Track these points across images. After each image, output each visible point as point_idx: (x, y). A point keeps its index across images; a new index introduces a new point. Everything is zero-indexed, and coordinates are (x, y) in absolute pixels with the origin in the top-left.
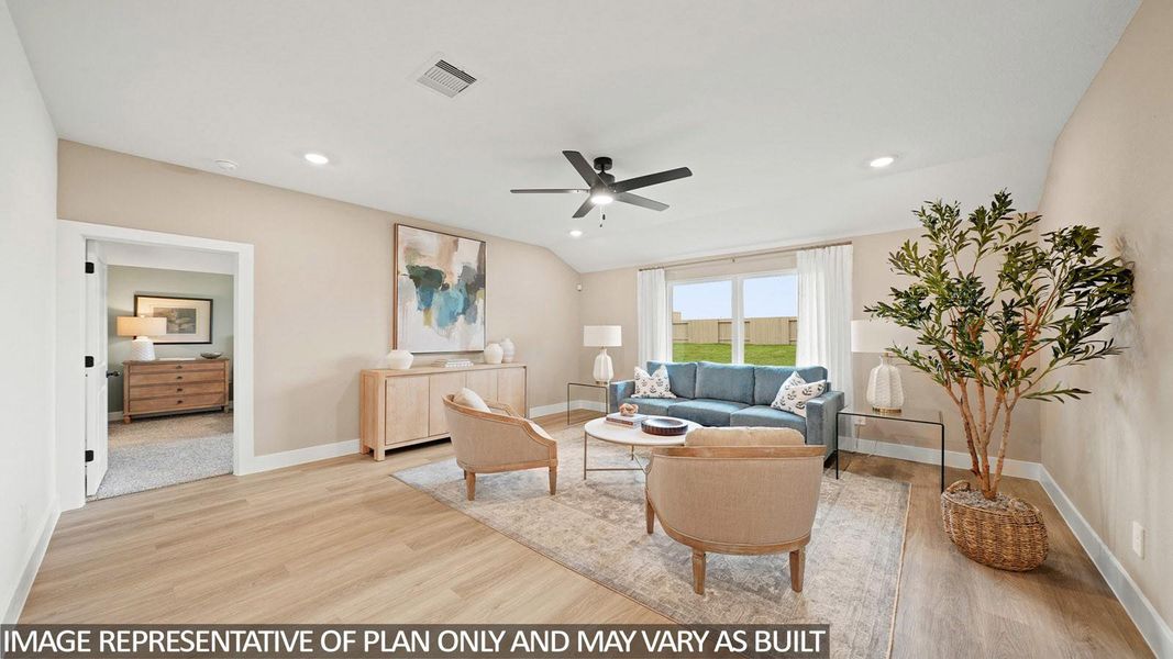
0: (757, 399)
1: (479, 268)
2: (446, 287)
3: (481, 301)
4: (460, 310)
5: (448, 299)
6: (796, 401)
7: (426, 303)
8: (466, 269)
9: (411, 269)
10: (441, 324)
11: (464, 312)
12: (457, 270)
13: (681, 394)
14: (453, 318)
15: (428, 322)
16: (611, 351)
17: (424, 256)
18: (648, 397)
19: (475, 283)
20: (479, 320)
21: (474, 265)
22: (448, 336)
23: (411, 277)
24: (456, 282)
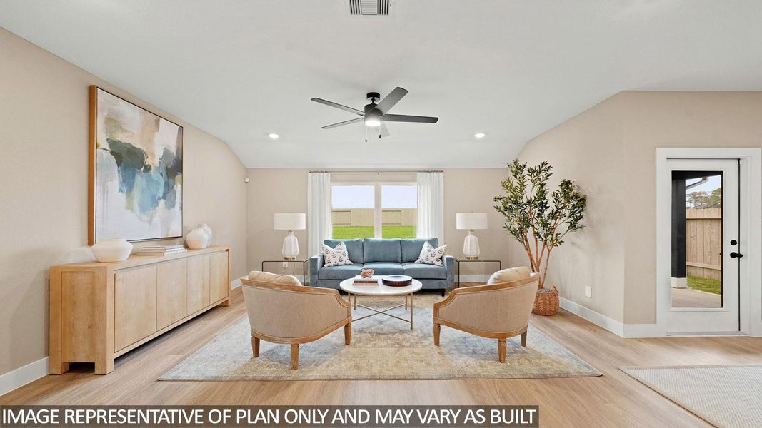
0: (404, 259)
1: (177, 152)
2: (148, 169)
3: (179, 186)
4: (161, 195)
5: (150, 180)
6: (436, 257)
7: (128, 184)
8: (166, 152)
9: (112, 143)
10: (143, 209)
11: (164, 197)
12: (159, 153)
13: (355, 261)
14: (155, 203)
15: (129, 207)
16: (298, 233)
17: (126, 131)
18: (337, 265)
19: (174, 168)
20: (177, 206)
21: (173, 150)
22: (150, 222)
23: (112, 153)
24: (157, 164)
